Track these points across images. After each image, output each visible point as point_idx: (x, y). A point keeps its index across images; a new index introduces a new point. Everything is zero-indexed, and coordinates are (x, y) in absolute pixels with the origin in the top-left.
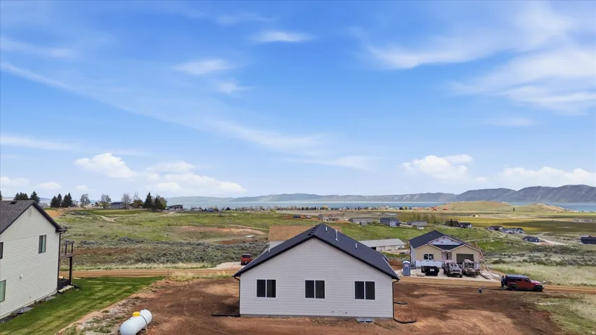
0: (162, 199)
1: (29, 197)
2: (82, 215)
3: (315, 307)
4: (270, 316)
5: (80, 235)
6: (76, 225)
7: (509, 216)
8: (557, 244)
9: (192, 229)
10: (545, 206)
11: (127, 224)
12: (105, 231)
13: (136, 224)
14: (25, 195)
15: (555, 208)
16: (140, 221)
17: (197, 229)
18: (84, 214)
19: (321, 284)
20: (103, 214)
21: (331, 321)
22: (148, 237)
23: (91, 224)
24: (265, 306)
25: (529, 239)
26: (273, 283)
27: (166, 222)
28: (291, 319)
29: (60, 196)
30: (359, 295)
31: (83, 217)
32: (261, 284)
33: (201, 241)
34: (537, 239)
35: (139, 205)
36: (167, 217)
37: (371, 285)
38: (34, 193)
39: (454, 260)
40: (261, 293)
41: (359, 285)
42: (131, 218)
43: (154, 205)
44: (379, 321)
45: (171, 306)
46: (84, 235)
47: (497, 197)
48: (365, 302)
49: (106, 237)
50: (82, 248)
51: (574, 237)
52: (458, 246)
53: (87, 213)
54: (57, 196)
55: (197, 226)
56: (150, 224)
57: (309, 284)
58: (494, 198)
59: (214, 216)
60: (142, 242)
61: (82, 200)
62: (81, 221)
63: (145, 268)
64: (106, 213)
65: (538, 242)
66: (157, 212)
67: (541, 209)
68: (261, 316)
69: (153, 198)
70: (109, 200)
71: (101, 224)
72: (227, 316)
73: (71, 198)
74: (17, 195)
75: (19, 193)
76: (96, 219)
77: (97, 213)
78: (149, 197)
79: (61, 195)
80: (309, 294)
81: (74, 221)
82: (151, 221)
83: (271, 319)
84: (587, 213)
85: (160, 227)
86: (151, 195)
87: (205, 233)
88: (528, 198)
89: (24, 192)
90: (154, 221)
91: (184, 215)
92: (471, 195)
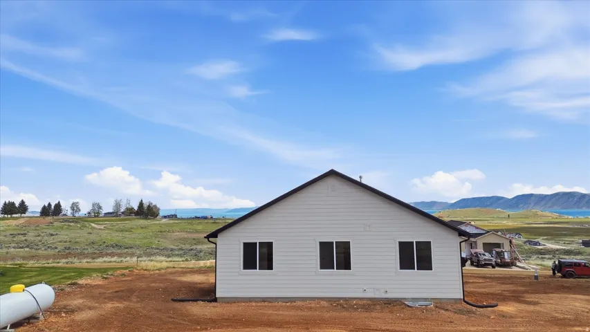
0: (155, 206)
1: (17, 205)
2: (71, 222)
3: (336, 284)
4: (264, 300)
5: (65, 242)
6: (63, 232)
7: (504, 222)
8: (558, 247)
9: (185, 235)
10: (540, 213)
11: (117, 231)
12: (93, 237)
13: (127, 231)
14: (13, 204)
15: (550, 214)
16: (131, 228)
17: (190, 236)
18: (73, 222)
19: (344, 248)
20: (93, 222)
21: (364, 305)
22: (138, 243)
23: (79, 231)
24: (257, 284)
25: (530, 242)
26: (268, 247)
27: (158, 228)
28: (299, 303)
29: (49, 205)
30: (406, 263)
31: (72, 224)
32: (249, 248)
33: (194, 247)
34: (538, 242)
35: (131, 213)
36: (159, 224)
37: (425, 248)
38: (22, 201)
39: (480, 250)
40: (249, 263)
41: (405, 248)
42: (121, 225)
43: (146, 212)
44: (440, 304)
45: (116, 292)
46: (70, 242)
47: (491, 204)
48: (415, 274)
49: (93, 243)
50: (63, 253)
51: (573, 241)
52: (484, 234)
53: (76, 220)
54: (46, 205)
55: (189, 232)
56: (140, 231)
57: (325, 247)
58: (489, 206)
59: (207, 223)
60: (131, 248)
61: (72, 208)
62: (69, 228)
63: (115, 262)
64: (97, 221)
65: (539, 245)
66: (149, 219)
67: (536, 215)
68: (250, 300)
69: (145, 206)
70: (100, 208)
71: (90, 231)
72: (196, 301)
73: (60, 206)
74: (5, 204)
75: (7, 202)
76: (86, 226)
77: (86, 221)
78: (141, 204)
79: (51, 204)
80: (326, 263)
81: (62, 228)
82: (142, 228)
83: (266, 303)
84: (582, 218)
85: (151, 234)
86: (144, 202)
87: (198, 239)
88: (521, 205)
89: (12, 201)
90: (145, 228)
91: (176, 221)
92: (464, 203)
